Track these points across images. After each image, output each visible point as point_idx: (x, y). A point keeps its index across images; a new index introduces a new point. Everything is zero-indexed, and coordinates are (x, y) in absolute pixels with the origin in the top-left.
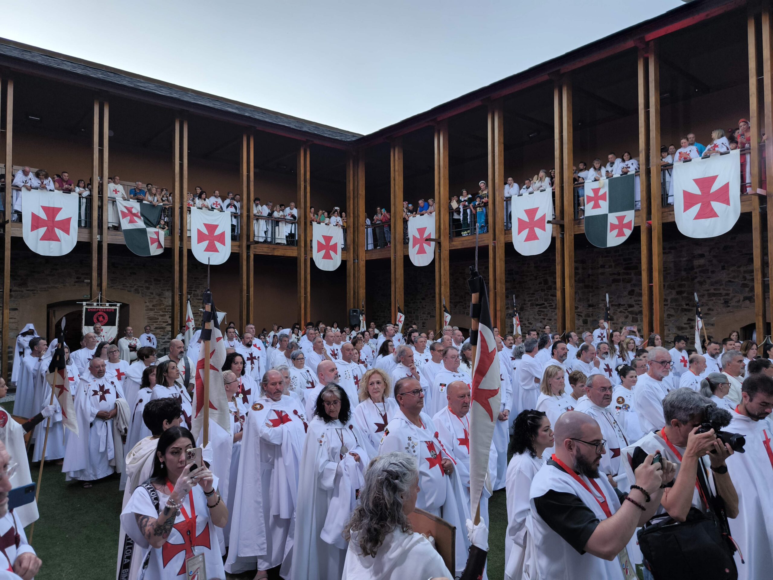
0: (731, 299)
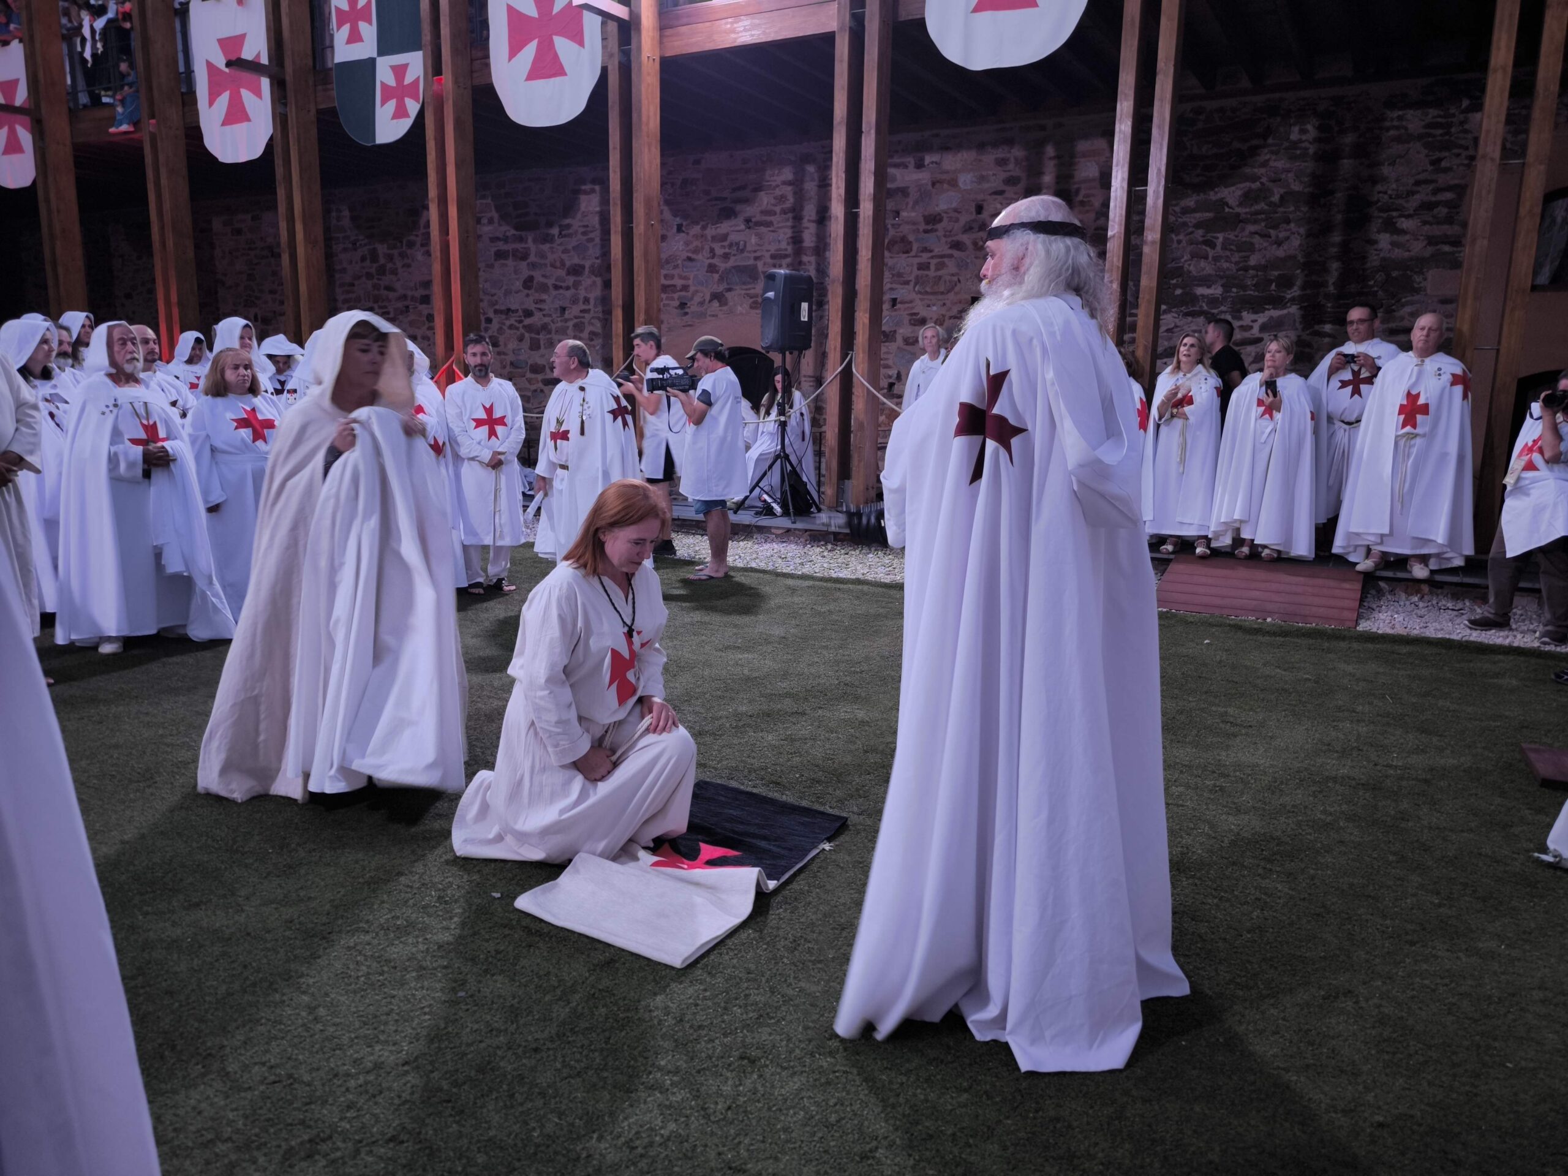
0: (692, 299)
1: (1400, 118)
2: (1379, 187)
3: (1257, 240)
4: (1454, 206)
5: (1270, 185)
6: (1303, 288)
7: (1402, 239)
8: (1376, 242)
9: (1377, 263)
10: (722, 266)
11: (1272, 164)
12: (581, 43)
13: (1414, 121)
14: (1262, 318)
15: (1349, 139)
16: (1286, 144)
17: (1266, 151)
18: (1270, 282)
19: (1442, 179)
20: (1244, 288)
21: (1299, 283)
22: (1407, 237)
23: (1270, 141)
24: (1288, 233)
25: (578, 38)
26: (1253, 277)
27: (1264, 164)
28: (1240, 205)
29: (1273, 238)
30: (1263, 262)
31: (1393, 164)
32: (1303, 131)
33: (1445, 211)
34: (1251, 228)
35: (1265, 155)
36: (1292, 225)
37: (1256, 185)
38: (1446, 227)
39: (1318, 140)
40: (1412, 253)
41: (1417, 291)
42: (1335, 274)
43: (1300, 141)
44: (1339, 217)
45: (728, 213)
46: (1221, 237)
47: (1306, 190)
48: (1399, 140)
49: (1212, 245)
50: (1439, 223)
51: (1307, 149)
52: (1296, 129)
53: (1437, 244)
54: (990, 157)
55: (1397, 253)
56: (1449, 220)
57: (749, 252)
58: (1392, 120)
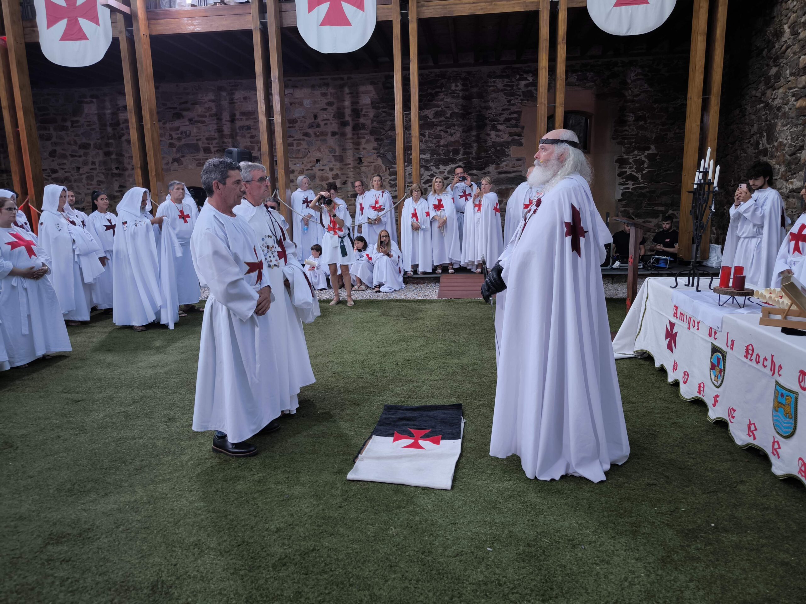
1: (494, 82)
2: (489, 111)
3: (442, 133)
4: (517, 119)
5: (445, 109)
6: (463, 155)
7: (500, 133)
8: (489, 135)
9: (491, 144)
10: (178, 144)
11: (445, 100)
12: (97, 23)
13: (500, 84)
14: (448, 168)
15: (475, 90)
16: (450, 91)
17: (442, 94)
18: (449, 152)
19: (513, 109)
20: (439, 155)
21: (461, 152)
22: (501, 133)
23: (443, 89)
24: (455, 131)
25: (95, 19)
26: (443, 150)
27: (442, 100)
28: (434, 118)
29: (449, 133)
30: (446, 143)
31: (493, 101)
32: (457, 86)
33: (515, 122)
34: (440, 128)
35: (442, 96)
36: (456, 127)
37: (440, 109)
38: (515, 129)
39: (462, 90)
40: (504, 140)
41: (507, 155)
42: (475, 148)
43: (456, 90)
44: (474, 123)
45: (178, 116)
46: (427, 131)
47: (461, 112)
48: (494, 91)
49: (424, 136)
50: (513, 127)
51: (459, 94)
52: (453, 85)
53: (513, 136)
54: (318, 92)
55: (498, 140)
56: (516, 126)
57: (193, 136)
58: (491, 82)
